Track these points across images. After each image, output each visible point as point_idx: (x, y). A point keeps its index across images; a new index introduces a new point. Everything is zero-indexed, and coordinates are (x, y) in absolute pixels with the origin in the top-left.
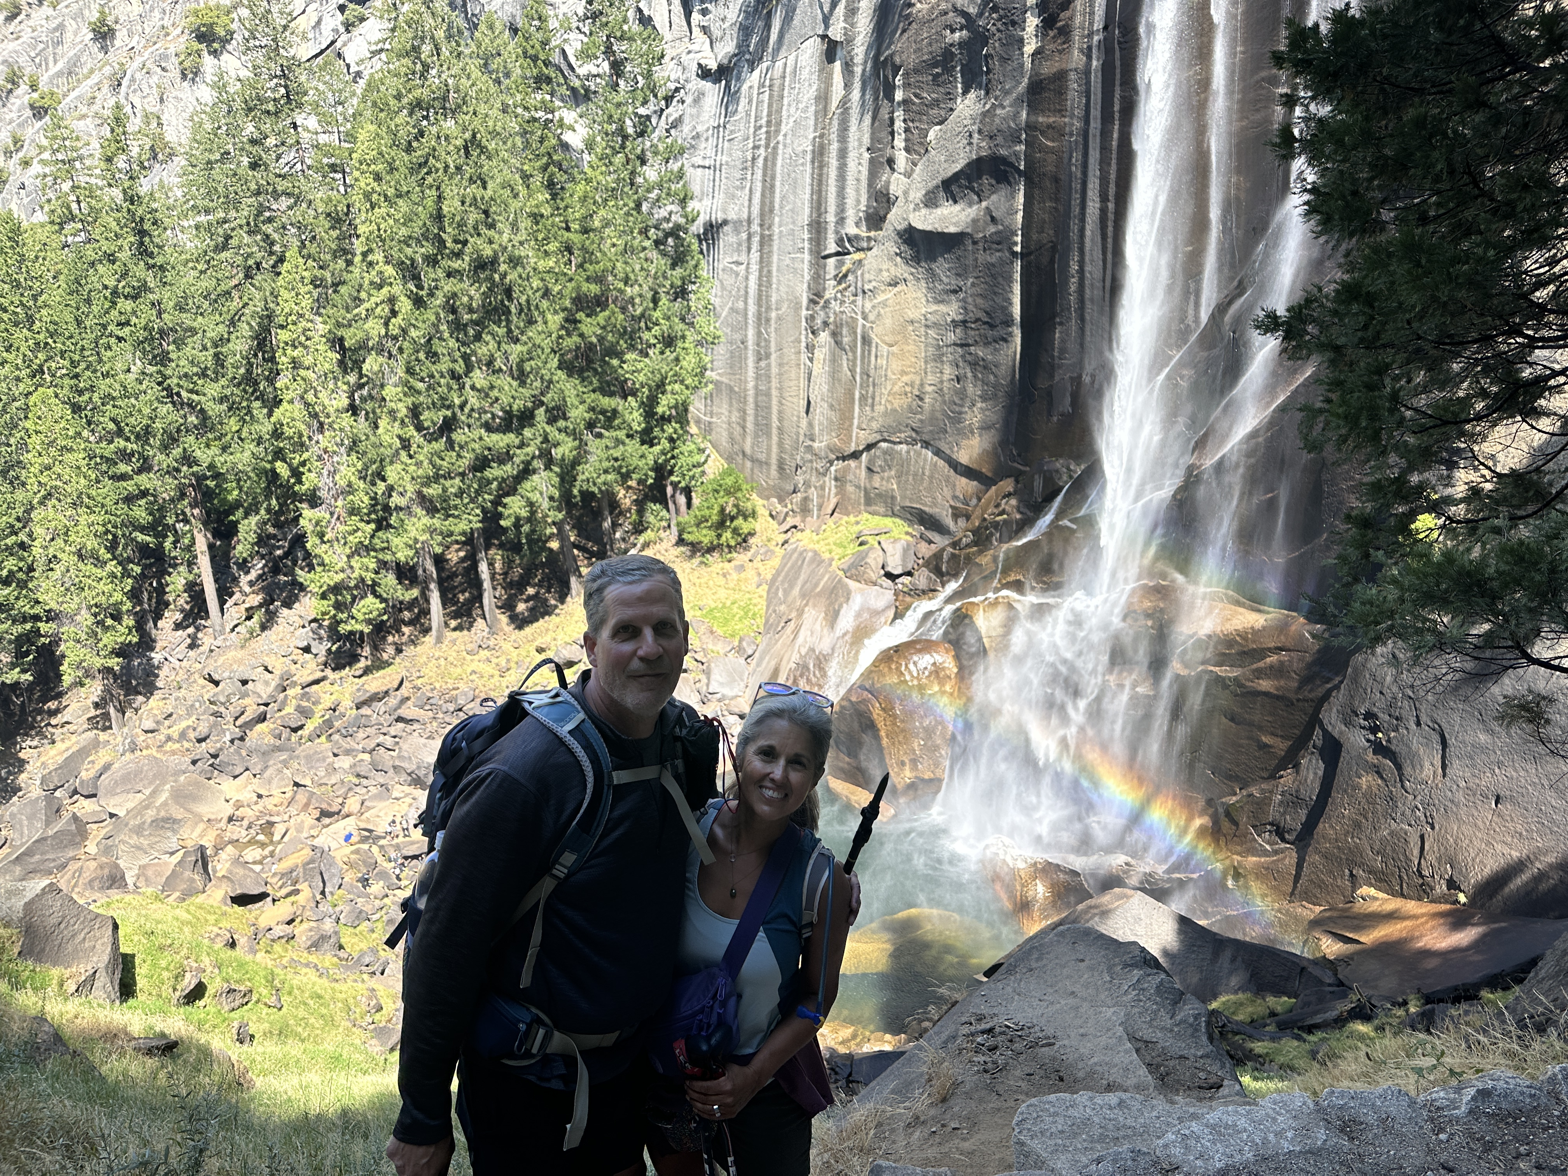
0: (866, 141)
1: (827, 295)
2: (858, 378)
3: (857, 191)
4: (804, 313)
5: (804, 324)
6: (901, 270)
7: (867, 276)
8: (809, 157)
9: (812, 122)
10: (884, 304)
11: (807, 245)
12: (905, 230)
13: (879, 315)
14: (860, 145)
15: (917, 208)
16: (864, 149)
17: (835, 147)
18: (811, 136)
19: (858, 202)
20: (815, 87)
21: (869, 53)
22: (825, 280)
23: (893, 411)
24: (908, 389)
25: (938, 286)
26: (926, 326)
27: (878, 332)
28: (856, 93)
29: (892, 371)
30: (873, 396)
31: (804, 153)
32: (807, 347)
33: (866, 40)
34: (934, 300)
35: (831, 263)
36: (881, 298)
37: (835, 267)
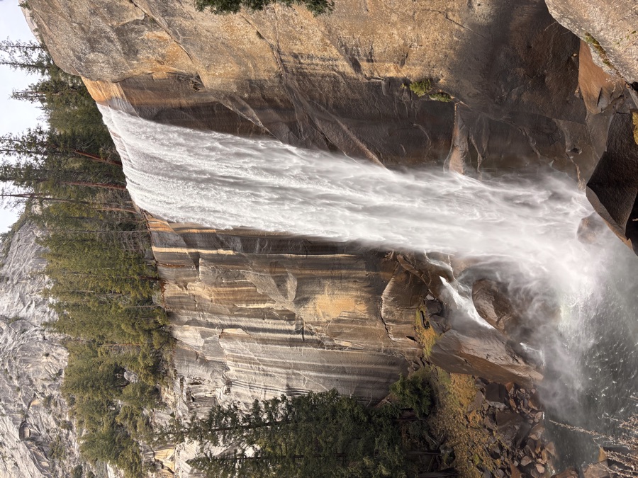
1: (318, 339)
3: (279, 324)
4: (326, 350)
5: (330, 350)
6: (310, 306)
7: (312, 320)
9: (251, 344)
10: (323, 313)
11: (298, 348)
12: (296, 303)
14: (261, 323)
17: (261, 334)
18: (257, 344)
19: (283, 324)
20: (238, 342)
21: (228, 318)
22: (313, 340)
23: (368, 309)
24: (359, 303)
25: (318, 289)
26: (333, 294)
27: (335, 315)
28: (242, 324)
29: (351, 310)
30: (362, 319)
31: (262, 347)
32: (340, 349)
33: (223, 320)
34: (323, 291)
35: (306, 336)
36: (321, 315)
37: (308, 334)
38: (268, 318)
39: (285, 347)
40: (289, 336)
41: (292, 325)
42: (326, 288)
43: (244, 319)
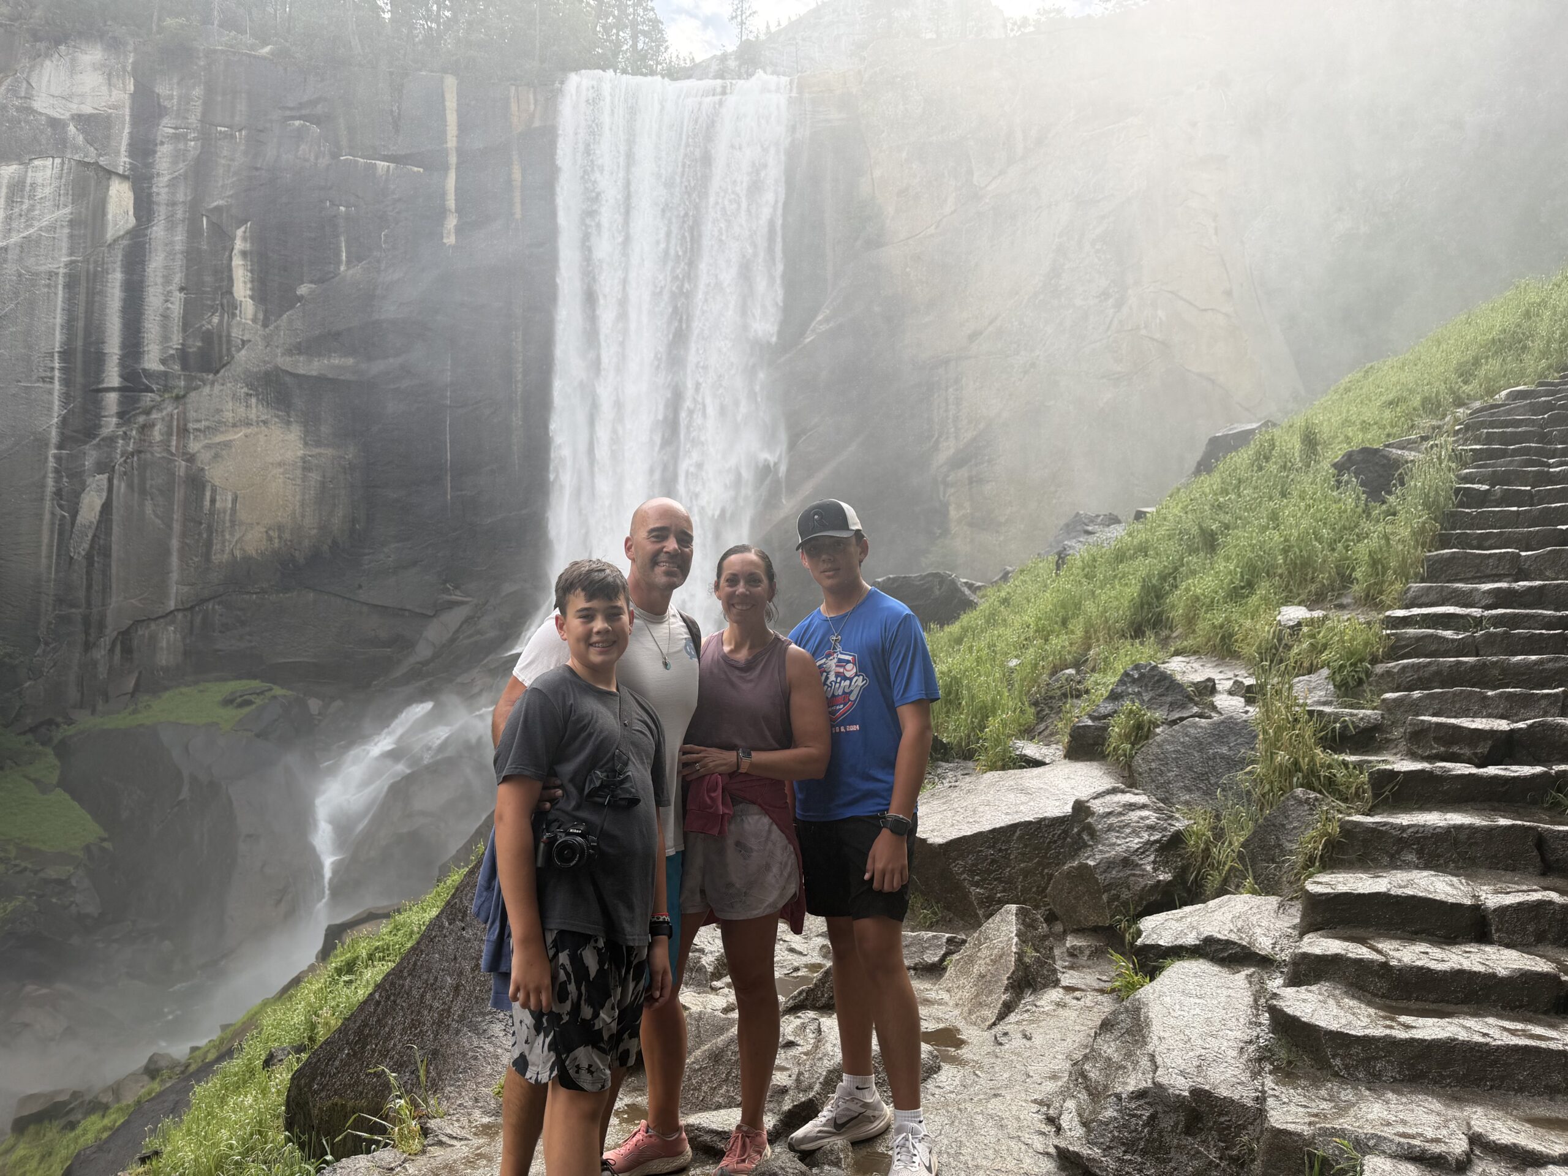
0: (178, 279)
1: (106, 431)
2: (177, 527)
3: (165, 327)
4: (53, 451)
5: (51, 463)
6: (256, 410)
7: (192, 414)
8: (61, 280)
9: (65, 245)
10: (227, 445)
11: (57, 373)
12: (267, 374)
13: (216, 456)
14: (167, 280)
15: (289, 352)
16: (174, 287)
17: (116, 278)
18: (65, 259)
19: (165, 338)
20: (68, 210)
21: (180, 197)
22: (99, 417)
23: (247, 559)
24: (274, 534)
25: (325, 429)
26: (304, 469)
27: (216, 474)
28: (158, 231)
29: (243, 515)
30: (209, 544)
31: (52, 275)
32: (58, 493)
33: (173, 184)
34: (318, 444)
35: (112, 398)
36: (219, 438)
37: (121, 403)
38: (187, 302)
39: (59, 337)
40: (113, 347)
41: (163, 362)
42: (329, 452)
43: (180, 238)
